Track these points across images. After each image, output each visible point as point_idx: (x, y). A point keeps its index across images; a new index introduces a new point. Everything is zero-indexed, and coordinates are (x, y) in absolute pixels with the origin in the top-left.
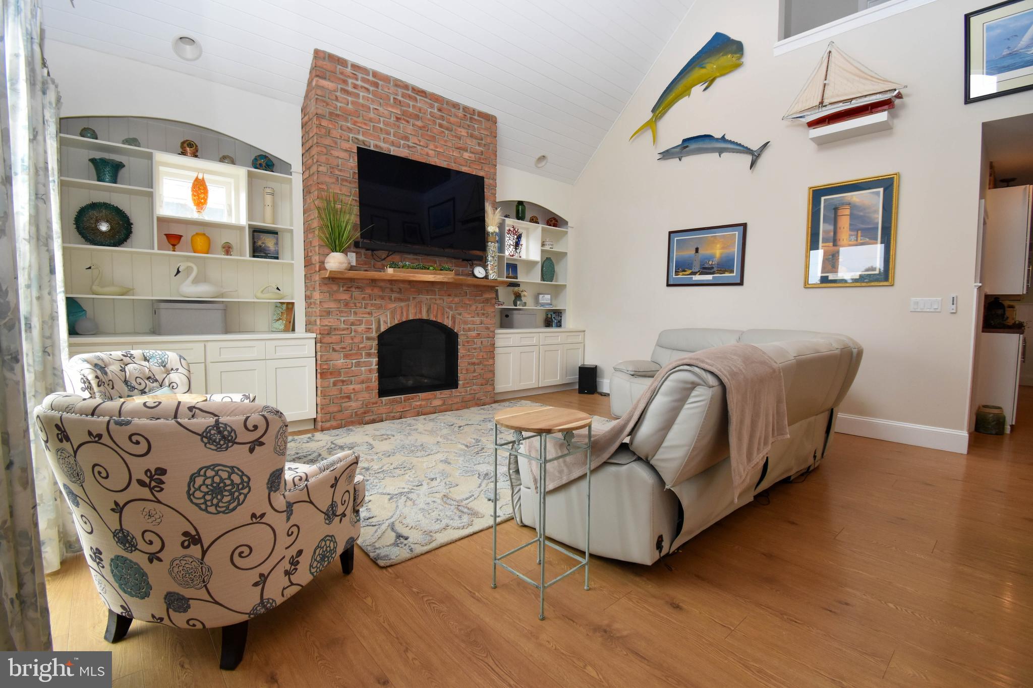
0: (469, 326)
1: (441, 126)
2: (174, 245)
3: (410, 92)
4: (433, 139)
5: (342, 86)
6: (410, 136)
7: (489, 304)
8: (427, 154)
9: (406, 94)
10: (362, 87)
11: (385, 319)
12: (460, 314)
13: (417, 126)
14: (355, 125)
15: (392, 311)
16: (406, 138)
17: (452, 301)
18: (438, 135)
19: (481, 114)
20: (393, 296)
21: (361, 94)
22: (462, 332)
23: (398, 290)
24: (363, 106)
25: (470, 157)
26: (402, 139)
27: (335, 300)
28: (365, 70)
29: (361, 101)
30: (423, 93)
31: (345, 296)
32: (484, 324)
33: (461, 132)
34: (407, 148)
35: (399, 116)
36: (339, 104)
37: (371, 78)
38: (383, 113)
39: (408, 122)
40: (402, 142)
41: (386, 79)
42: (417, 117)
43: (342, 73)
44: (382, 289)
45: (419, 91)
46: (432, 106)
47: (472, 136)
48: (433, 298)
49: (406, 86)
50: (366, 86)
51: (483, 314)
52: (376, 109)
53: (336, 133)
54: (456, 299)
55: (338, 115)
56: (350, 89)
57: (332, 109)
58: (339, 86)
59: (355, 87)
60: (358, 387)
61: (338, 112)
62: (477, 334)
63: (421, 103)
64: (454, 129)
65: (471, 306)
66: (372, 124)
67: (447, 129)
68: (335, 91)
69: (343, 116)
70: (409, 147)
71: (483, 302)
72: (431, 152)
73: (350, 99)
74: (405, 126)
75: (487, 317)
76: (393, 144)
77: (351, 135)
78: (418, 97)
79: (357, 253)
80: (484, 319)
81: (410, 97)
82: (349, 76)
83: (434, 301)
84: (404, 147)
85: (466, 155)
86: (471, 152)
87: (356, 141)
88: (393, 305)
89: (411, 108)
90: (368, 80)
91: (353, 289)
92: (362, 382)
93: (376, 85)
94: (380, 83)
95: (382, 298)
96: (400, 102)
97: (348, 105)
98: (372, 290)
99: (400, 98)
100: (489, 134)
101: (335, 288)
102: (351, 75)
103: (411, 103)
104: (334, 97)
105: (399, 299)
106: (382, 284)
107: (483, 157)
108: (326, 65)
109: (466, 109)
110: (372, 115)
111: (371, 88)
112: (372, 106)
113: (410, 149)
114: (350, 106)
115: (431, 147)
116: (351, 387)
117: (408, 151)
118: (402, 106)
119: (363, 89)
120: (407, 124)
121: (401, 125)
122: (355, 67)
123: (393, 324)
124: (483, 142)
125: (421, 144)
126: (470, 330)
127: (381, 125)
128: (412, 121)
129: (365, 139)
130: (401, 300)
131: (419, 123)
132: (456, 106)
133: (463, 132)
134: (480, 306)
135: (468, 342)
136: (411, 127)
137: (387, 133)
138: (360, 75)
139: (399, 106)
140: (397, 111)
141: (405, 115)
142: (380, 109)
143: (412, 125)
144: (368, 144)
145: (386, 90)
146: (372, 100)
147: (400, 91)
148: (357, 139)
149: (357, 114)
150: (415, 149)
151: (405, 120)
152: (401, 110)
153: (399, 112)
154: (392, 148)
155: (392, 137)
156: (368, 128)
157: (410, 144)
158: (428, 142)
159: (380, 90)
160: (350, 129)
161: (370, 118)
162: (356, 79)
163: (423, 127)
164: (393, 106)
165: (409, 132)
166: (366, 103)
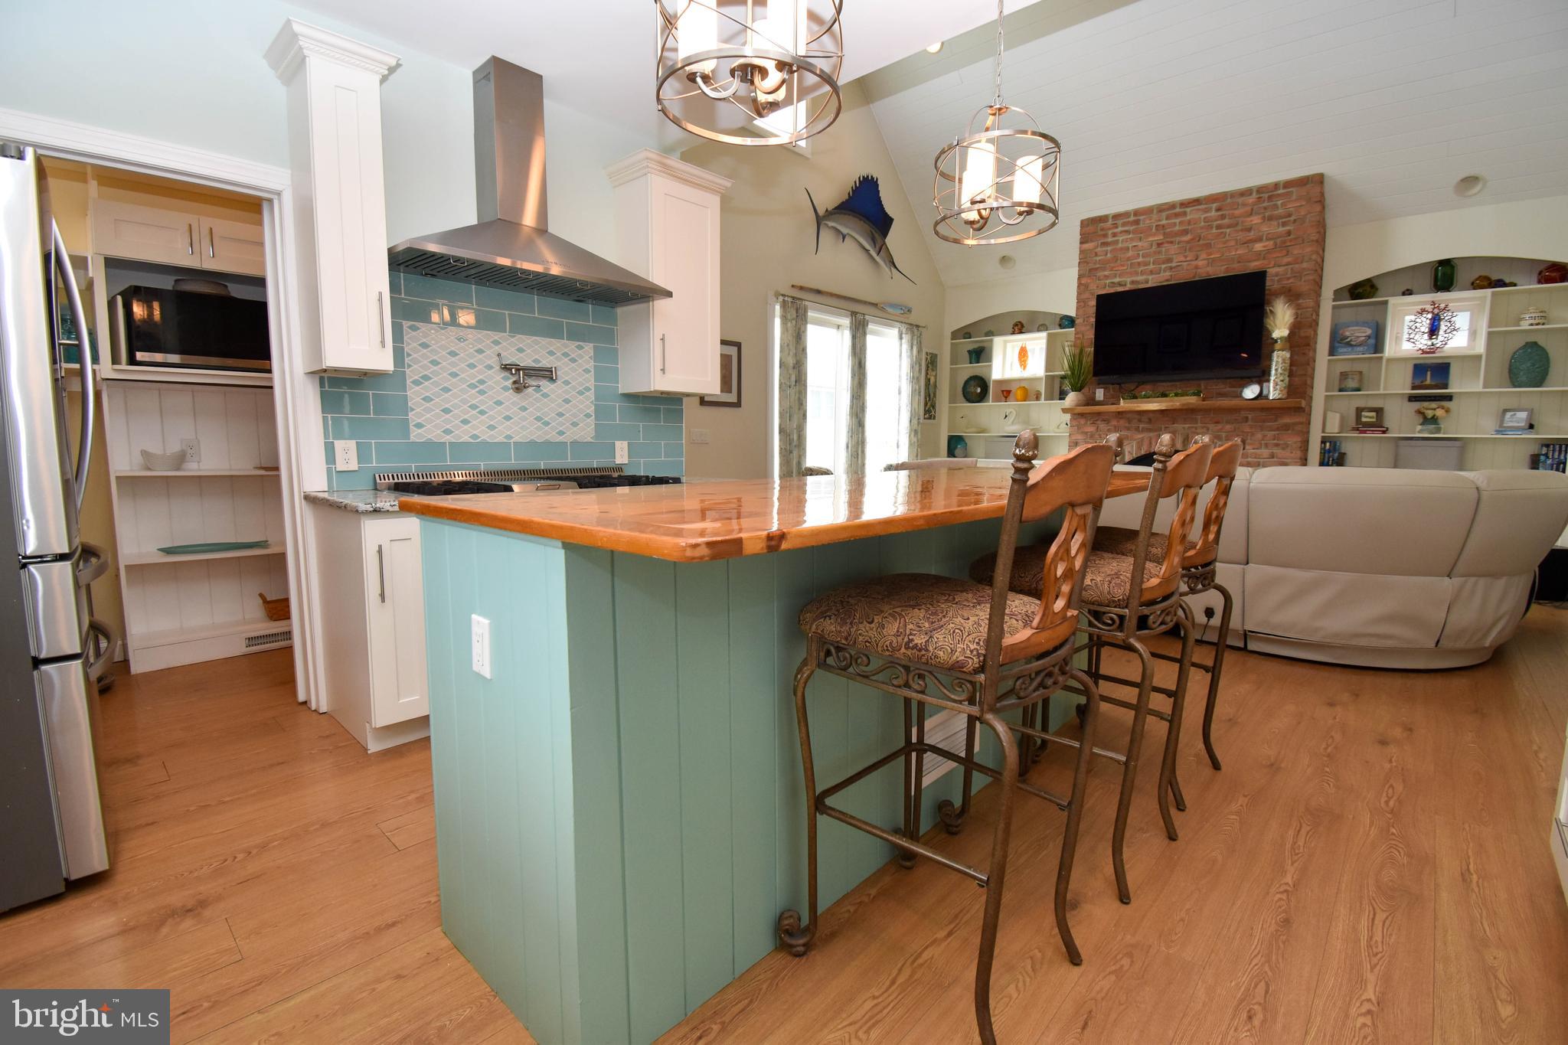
0: (1249, 459)
1: (1219, 227)
2: (1006, 398)
3: (1178, 210)
4: (1208, 246)
5: (1102, 241)
6: (1175, 256)
7: (1290, 432)
8: (1197, 267)
9: (1171, 214)
10: (1122, 232)
11: (1129, 449)
13: (1184, 242)
14: (1111, 271)
15: (1138, 442)
16: (1170, 260)
17: (1221, 429)
18: (1212, 240)
19: (1288, 184)
20: (1141, 426)
21: (1121, 239)
23: (1147, 420)
24: (1121, 249)
25: (1264, 247)
26: (1164, 263)
27: (1082, 432)
28: (1126, 214)
29: (1120, 245)
30: (1196, 201)
31: (1091, 429)
32: (1277, 458)
33: (1251, 221)
35: (1160, 242)
36: (1098, 258)
37: (1132, 218)
38: (1142, 247)
39: (1172, 242)
40: (1163, 266)
41: (1147, 211)
42: (1185, 232)
43: (1101, 230)
44: (1129, 421)
45: (1189, 203)
46: (1206, 211)
47: (1271, 218)
48: (1192, 427)
49: (1172, 206)
50: (1127, 228)
51: (1277, 445)
52: (1135, 246)
53: (1093, 286)
54: (1228, 427)
55: (1096, 269)
56: (1110, 239)
57: (1091, 266)
58: (1100, 242)
59: (1114, 235)
61: (1098, 266)
63: (1192, 214)
64: (1240, 222)
65: (1253, 435)
66: (1129, 263)
67: (1229, 226)
68: (1095, 248)
69: (1101, 267)
70: (1171, 268)
71: (1278, 429)
72: (1200, 263)
73: (1109, 248)
74: (1169, 249)
75: (1283, 449)
76: (1151, 273)
77: (1108, 282)
78: (1188, 210)
79: (1105, 388)
80: (1276, 451)
81: (1177, 215)
83: (1194, 430)
84: (1165, 271)
85: (1258, 247)
86: (1268, 239)
88: (1140, 436)
89: (1177, 226)
90: (1129, 222)
91: (1099, 422)
94: (1141, 218)
95: (1128, 429)
96: (1163, 226)
97: (1106, 255)
98: (1118, 422)
99: (1164, 222)
100: (1304, 203)
101: (1082, 421)
102: (1112, 226)
103: (1177, 221)
104: (1094, 254)
105: (1147, 429)
106: (1129, 415)
107: (1292, 236)
108: (1090, 229)
109: (1261, 190)
110: (1130, 253)
111: (1131, 228)
112: (1130, 245)
113: (1173, 270)
114: (1109, 255)
115: (1203, 256)
117: (1169, 276)
118: (1166, 229)
119: (1122, 234)
120: (1170, 245)
121: (1164, 249)
122: (1116, 216)
123: (1139, 455)
124: (1292, 218)
125: (1188, 259)
127: (1140, 259)
128: (1178, 239)
129: (1122, 280)
130: (1149, 430)
131: (1188, 237)
132: (1245, 193)
133: (1256, 220)
134: (1271, 434)
136: (1176, 246)
137: (1147, 264)
138: (1120, 222)
139: (1162, 232)
140: (1159, 237)
141: (1170, 237)
142: (1140, 244)
143: (1178, 244)
144: (1124, 283)
145: (1148, 222)
146: (1132, 239)
147: (1164, 214)
148: (1113, 283)
149: (1115, 259)
150: (1179, 268)
151: (1168, 242)
152: (1164, 234)
153: (1162, 237)
154: (1150, 277)
155: (1151, 267)
156: (1125, 268)
157: (1174, 265)
158: (1199, 253)
159: (1141, 225)
160: (1106, 277)
161: (1129, 258)
162: (1117, 227)
163: (1192, 239)
164: (1154, 235)
165: (1173, 253)
166: (1125, 245)
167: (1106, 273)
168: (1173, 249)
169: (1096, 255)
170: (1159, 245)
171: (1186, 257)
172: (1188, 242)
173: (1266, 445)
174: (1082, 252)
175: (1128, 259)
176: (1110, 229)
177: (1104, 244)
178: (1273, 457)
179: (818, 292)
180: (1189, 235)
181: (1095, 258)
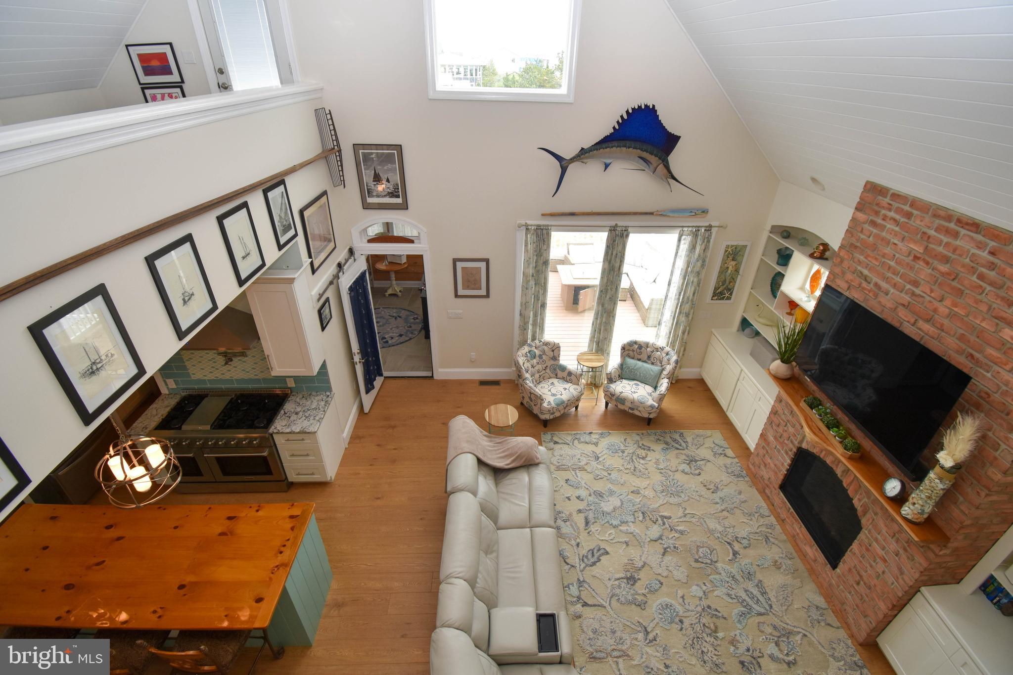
0: (879, 537)
1: (981, 277)
3: (952, 225)
5: (873, 218)
6: (922, 282)
8: (935, 310)
9: (944, 227)
10: (892, 218)
12: (876, 514)
13: (939, 271)
14: (866, 258)
16: (916, 284)
18: (966, 289)
21: (888, 226)
22: (866, 532)
24: (883, 239)
26: (909, 283)
29: (884, 234)
32: (899, 559)
34: (909, 295)
35: (918, 255)
36: (862, 236)
37: (907, 208)
38: (901, 249)
39: (927, 263)
40: (908, 286)
41: (926, 207)
42: (946, 260)
43: (877, 204)
45: (968, 223)
46: (981, 246)
49: (949, 217)
50: (897, 217)
51: (905, 550)
52: (895, 244)
53: (846, 264)
55: (856, 247)
56: (879, 221)
57: (853, 240)
58: (871, 218)
59: (885, 218)
60: (772, 466)
61: (858, 244)
62: (883, 556)
63: (964, 241)
66: (882, 260)
67: (992, 283)
68: (864, 223)
69: (860, 248)
70: (913, 294)
72: (941, 309)
73: (875, 231)
74: (921, 269)
75: (908, 558)
76: (895, 286)
77: (859, 268)
78: (965, 231)
81: (948, 232)
82: (883, 207)
84: (906, 293)
87: (860, 275)
89: (942, 247)
90: (903, 210)
92: (775, 465)
93: (909, 215)
94: (915, 212)
96: (929, 237)
97: (869, 237)
99: (932, 232)
102: (887, 206)
103: (945, 239)
104: (861, 228)
108: (868, 196)
110: (888, 250)
111: (902, 220)
112: (892, 240)
113: (914, 297)
114: (871, 239)
115: (947, 302)
116: (769, 461)
117: (908, 299)
118: (930, 243)
119: (892, 222)
120: (925, 266)
121: (917, 266)
122: (896, 196)
123: (810, 450)
125: (933, 295)
126: (877, 540)
127: (892, 263)
128: (936, 263)
129: (870, 275)
131: (944, 268)
135: (868, 550)
136: (930, 270)
137: (896, 273)
138: (895, 205)
139: (925, 243)
140: (919, 249)
141: (927, 257)
142: (900, 244)
143: (933, 270)
144: (869, 280)
145: (918, 222)
146: (896, 234)
147: (938, 222)
148: (861, 273)
149: (874, 247)
150: (921, 299)
151: (924, 260)
152: (926, 248)
153: (921, 251)
154: (892, 290)
155: (898, 279)
156: (877, 264)
157: (917, 291)
158: (946, 295)
159: (911, 222)
160: (860, 262)
161: (885, 254)
162: (890, 210)
163: (948, 274)
164: (915, 242)
165: (922, 277)
166: (888, 236)
167: (862, 258)
168: (924, 272)
169: (862, 232)
170: (916, 258)
171: (932, 291)
172: (943, 274)
173: (897, 541)
174: (854, 220)
175: (884, 256)
176: (883, 208)
177: (873, 223)
178: (897, 555)
179: (573, 214)
180: (948, 265)
181: (860, 234)
